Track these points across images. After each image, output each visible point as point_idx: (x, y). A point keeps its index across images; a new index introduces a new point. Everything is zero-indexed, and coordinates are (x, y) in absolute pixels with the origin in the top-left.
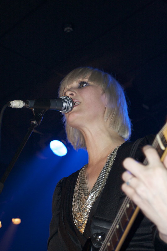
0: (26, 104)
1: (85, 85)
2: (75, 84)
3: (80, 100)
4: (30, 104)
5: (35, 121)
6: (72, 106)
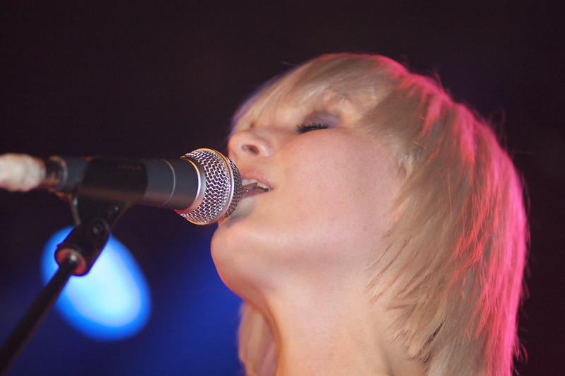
3: (272, 174)
4: (65, 174)
5: (76, 249)
6: (233, 198)
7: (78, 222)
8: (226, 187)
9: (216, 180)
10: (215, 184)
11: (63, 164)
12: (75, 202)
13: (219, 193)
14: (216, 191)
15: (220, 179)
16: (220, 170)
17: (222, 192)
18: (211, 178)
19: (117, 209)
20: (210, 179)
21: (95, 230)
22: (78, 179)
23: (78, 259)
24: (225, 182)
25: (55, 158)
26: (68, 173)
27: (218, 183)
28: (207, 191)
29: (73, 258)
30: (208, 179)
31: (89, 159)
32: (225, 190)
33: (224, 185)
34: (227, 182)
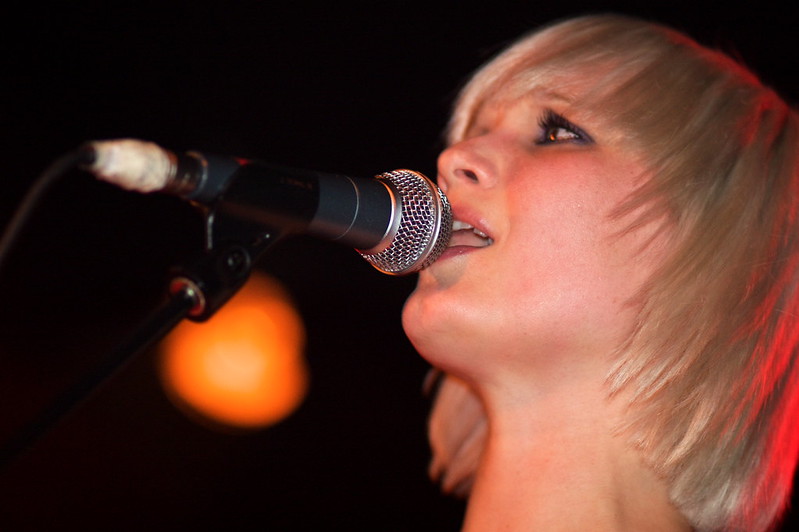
4: (205, 177)
5: (196, 282)
6: (436, 246)
7: (210, 245)
8: (427, 230)
9: (420, 213)
10: (416, 218)
11: (205, 163)
12: (211, 220)
13: (416, 236)
14: (413, 233)
16: (424, 206)
17: (421, 236)
18: (410, 214)
19: (268, 236)
20: (408, 216)
21: (230, 262)
23: (196, 294)
24: (427, 223)
25: (195, 155)
26: (208, 177)
27: (421, 218)
28: (400, 231)
29: (190, 292)
30: (405, 214)
31: (242, 162)
32: (426, 234)
33: (425, 227)
34: (431, 223)
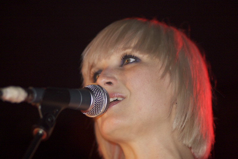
0: (28, 95)
1: (132, 60)
2: (114, 59)
3: (125, 93)
5: (41, 128)
6: (107, 105)
7: (41, 116)
8: (103, 101)
9: (99, 97)
10: (99, 99)
11: (35, 91)
12: (40, 107)
14: (99, 102)
15: (100, 97)
16: (101, 93)
19: (57, 110)
20: (97, 97)
21: (49, 120)
22: (41, 98)
24: (103, 98)
25: (31, 88)
27: (100, 99)
28: (95, 102)
29: (41, 132)
30: (95, 97)
31: (45, 89)
32: (103, 102)
33: (102, 100)
34: (104, 98)
